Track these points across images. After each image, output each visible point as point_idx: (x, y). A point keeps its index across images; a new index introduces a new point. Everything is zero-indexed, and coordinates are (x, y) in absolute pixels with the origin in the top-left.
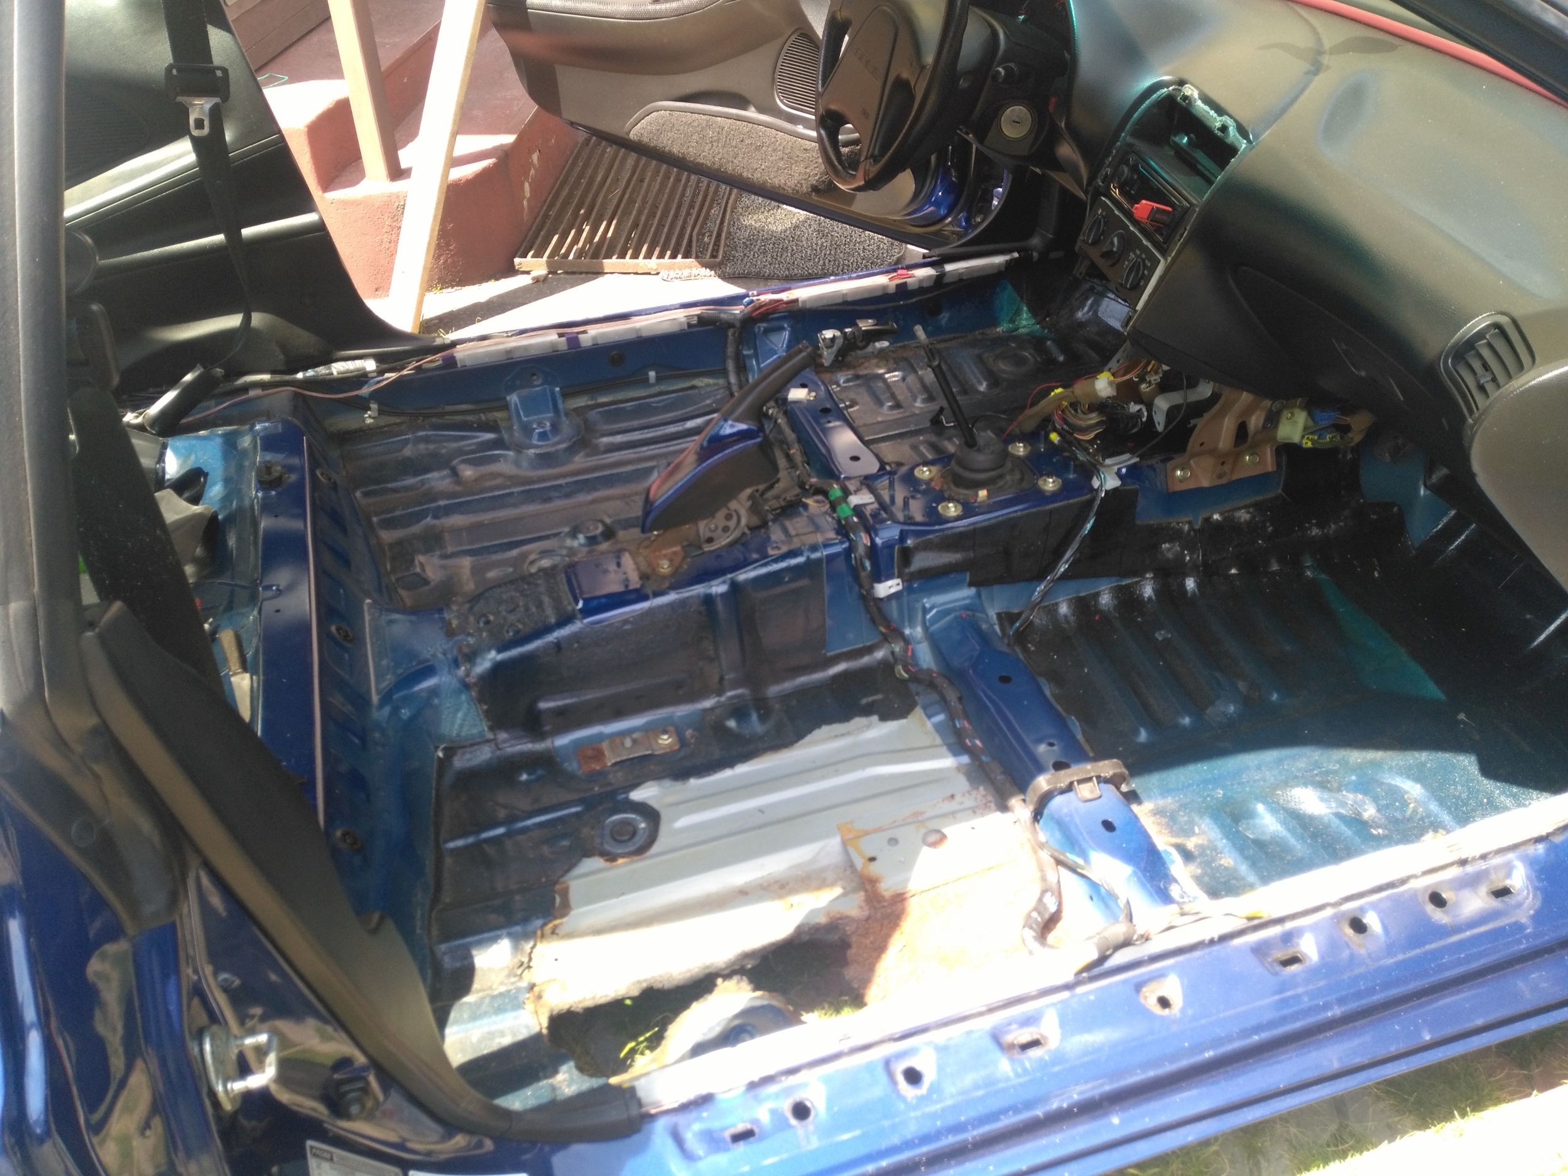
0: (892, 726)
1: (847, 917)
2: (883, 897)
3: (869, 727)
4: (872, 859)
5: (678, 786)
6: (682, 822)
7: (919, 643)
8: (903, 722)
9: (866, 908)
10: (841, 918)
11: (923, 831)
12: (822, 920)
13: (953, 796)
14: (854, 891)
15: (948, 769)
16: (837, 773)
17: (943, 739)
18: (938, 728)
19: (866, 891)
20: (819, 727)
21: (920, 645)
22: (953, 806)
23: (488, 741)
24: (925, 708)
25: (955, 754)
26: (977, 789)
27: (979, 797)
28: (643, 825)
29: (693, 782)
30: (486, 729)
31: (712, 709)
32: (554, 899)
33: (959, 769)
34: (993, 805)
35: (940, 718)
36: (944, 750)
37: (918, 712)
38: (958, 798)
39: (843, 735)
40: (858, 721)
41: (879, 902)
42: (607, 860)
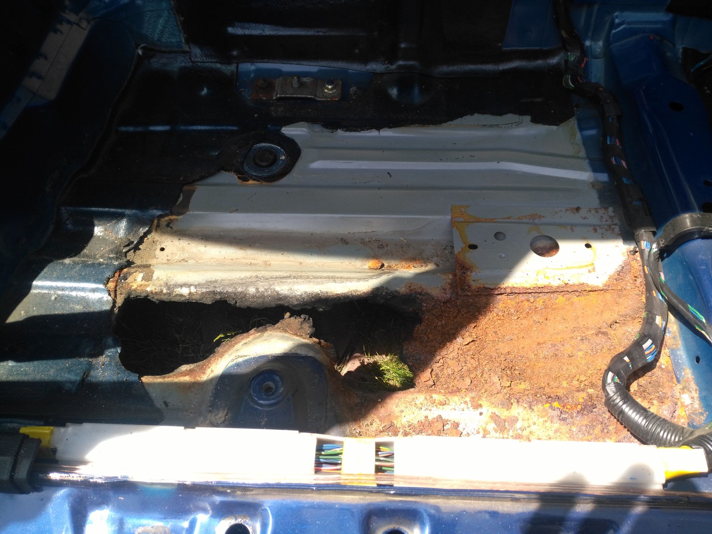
0: (541, 129)
1: (427, 294)
2: (469, 287)
3: (518, 124)
4: (473, 247)
5: (327, 132)
6: (317, 165)
7: (596, 58)
8: (555, 128)
9: (448, 292)
10: (420, 294)
11: (535, 234)
12: (403, 290)
13: (578, 209)
14: (444, 272)
15: (583, 182)
16: (472, 159)
17: (587, 153)
18: (586, 141)
19: (455, 275)
20: (472, 114)
21: (596, 60)
22: (576, 218)
23: (185, 52)
24: (580, 122)
25: (595, 170)
26: (606, 208)
27: (606, 217)
28: (283, 158)
29: (340, 132)
30: (183, 41)
31: (381, 74)
32: (179, 197)
33: (593, 185)
34: (617, 229)
35: (592, 132)
36: (586, 163)
37: (573, 122)
38: (583, 212)
39: (491, 126)
40: (510, 117)
41: (463, 290)
42: (239, 178)
